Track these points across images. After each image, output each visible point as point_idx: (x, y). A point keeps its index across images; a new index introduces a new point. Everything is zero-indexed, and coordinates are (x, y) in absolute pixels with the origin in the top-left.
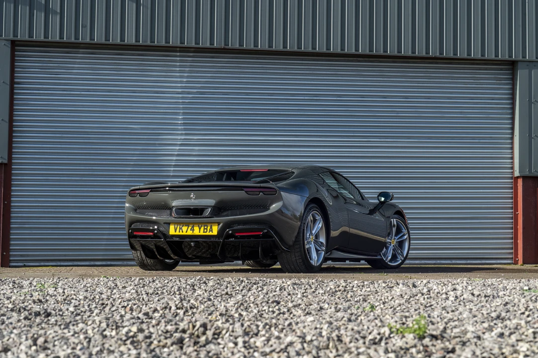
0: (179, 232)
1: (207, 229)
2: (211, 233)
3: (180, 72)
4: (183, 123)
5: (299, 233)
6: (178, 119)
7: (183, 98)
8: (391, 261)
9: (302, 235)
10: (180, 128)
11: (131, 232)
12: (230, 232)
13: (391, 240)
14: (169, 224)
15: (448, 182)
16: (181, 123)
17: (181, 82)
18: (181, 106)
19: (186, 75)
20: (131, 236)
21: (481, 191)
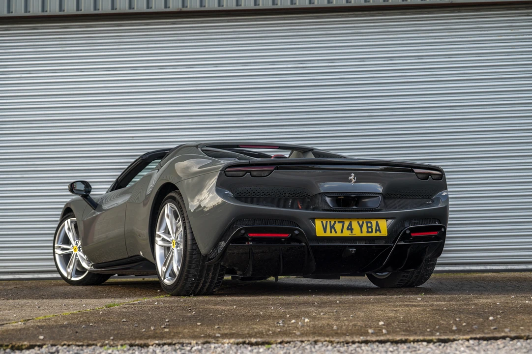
0: (331, 232)
1: (371, 227)
2: (378, 234)
12: (408, 232)
14: (313, 220)
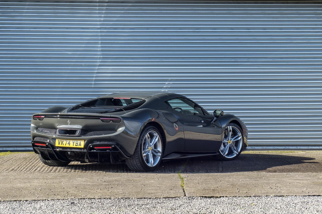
0: (61, 145)
2: (80, 147)
3: (99, 13)
4: (102, 50)
5: (137, 146)
6: (97, 47)
7: (101, 32)
8: (228, 155)
9: (139, 148)
10: (99, 53)
11: (33, 143)
12: (91, 146)
13: (228, 140)
15: (295, 90)
16: (100, 50)
17: (100, 21)
18: (100, 38)
19: (103, 15)
20: (34, 146)
21: (320, 96)
